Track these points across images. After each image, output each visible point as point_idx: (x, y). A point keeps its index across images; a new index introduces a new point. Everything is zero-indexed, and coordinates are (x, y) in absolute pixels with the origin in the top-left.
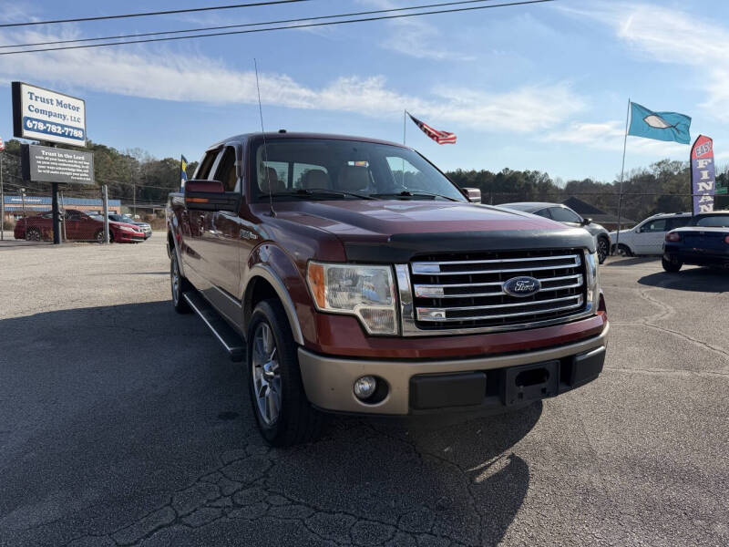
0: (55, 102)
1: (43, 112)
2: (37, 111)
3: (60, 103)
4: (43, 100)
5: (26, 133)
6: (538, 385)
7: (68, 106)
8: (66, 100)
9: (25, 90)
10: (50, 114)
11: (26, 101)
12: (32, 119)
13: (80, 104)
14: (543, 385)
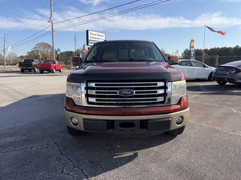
0: (97, 35)
1: (94, 38)
2: (92, 38)
3: (98, 35)
4: (94, 35)
5: (89, 44)
6: (130, 128)
7: (100, 36)
8: (100, 34)
9: (89, 32)
10: (96, 38)
11: (89, 35)
12: (91, 40)
13: (104, 35)
14: (132, 128)
